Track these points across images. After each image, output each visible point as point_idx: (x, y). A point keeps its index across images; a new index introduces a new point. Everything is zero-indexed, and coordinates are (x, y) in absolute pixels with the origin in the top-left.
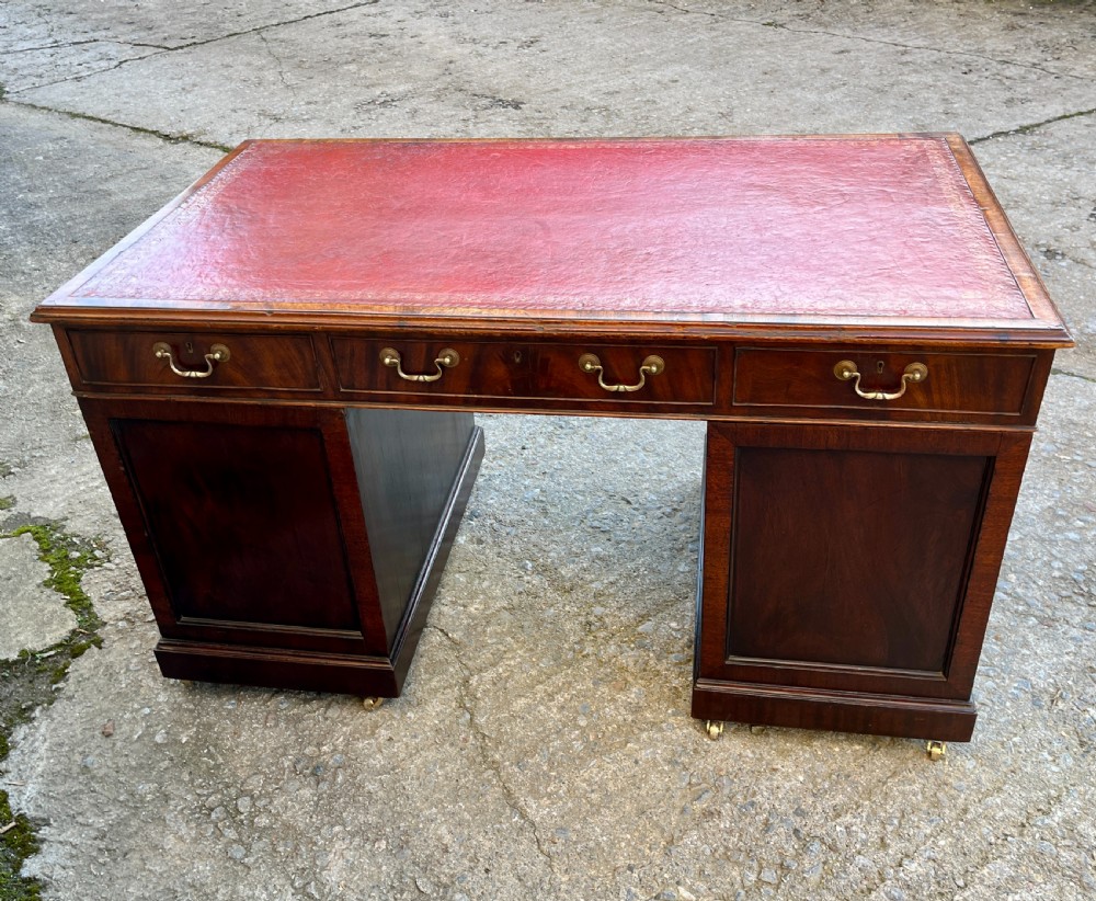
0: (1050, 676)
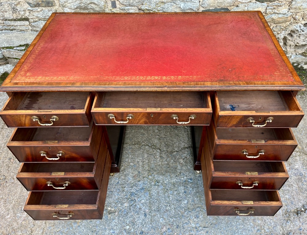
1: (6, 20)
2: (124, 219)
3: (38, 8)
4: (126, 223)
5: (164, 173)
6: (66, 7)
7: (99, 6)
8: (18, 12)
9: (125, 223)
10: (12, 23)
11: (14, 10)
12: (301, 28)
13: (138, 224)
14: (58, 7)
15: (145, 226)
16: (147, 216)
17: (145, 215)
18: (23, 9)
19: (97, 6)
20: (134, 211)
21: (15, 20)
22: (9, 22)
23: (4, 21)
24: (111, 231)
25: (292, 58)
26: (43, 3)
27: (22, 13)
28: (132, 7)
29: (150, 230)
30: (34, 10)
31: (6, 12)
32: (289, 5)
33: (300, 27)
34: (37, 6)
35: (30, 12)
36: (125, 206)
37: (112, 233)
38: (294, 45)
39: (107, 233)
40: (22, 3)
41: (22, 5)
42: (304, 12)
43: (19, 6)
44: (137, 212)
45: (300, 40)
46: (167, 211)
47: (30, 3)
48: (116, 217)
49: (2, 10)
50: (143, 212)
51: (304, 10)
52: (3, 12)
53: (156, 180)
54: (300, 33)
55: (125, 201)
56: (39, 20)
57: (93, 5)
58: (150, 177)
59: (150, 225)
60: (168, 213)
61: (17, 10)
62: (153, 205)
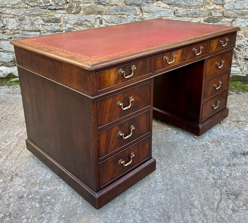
0: (15, 182)
1: (25, 31)
3: (49, 23)
6: (68, 23)
7: (91, 23)
8: (35, 25)
10: (28, 33)
11: (32, 24)
12: (246, 43)
14: (62, 23)
18: (38, 24)
19: (89, 23)
21: (31, 31)
22: (26, 32)
23: (23, 32)
25: (245, 69)
26: (53, 20)
27: (37, 26)
28: (114, 24)
30: (46, 25)
31: (26, 25)
32: (230, 25)
33: (244, 42)
34: (49, 21)
35: (43, 26)
38: (244, 58)
40: (39, 20)
41: (38, 21)
42: (244, 30)
43: (36, 21)
45: (247, 53)
47: (44, 20)
49: (24, 24)
51: (244, 29)
52: (24, 25)
54: (245, 47)
56: (48, 32)
57: (86, 22)
61: (34, 24)
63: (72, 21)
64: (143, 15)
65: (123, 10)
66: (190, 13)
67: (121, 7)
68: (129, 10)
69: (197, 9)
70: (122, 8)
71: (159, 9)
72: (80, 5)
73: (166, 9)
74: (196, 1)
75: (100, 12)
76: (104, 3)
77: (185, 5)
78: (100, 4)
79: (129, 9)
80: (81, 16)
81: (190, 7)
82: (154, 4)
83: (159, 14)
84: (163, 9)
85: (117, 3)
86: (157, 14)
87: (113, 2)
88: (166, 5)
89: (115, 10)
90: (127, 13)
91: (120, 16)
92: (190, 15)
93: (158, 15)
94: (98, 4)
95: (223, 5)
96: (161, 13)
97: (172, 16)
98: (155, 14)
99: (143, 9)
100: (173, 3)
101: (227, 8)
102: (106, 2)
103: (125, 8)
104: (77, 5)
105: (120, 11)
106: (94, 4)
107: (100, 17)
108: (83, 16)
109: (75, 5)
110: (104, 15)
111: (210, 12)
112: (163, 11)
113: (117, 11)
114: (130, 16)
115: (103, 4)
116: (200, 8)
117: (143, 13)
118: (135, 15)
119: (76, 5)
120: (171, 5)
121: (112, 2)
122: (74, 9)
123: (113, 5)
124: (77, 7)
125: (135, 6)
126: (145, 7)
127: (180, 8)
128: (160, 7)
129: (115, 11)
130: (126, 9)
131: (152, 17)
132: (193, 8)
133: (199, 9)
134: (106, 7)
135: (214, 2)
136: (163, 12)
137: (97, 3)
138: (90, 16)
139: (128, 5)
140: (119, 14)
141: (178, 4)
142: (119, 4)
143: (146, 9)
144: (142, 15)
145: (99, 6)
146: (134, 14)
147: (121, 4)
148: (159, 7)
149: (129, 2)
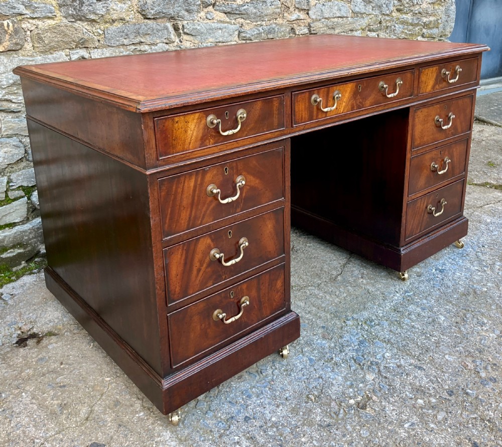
2: (398, 396)
4: (411, 398)
5: (362, 307)
9: (409, 400)
13: (427, 386)
15: (442, 381)
16: (425, 367)
17: (420, 368)
20: (394, 375)
24: (406, 426)
29: (456, 380)
36: (373, 380)
37: (411, 427)
39: (404, 434)
44: (402, 373)
46: (439, 344)
48: (383, 403)
50: (410, 367)
53: (364, 322)
55: (361, 374)
58: (350, 323)
59: (447, 375)
60: (443, 345)
62: (409, 350)
63: (4, 75)
64: (181, 42)
65: (139, 33)
66: (263, 31)
67: (135, 24)
68: (155, 31)
69: (272, 21)
70: (137, 26)
71: (213, 25)
72: (23, 26)
73: (226, 25)
74: (271, 5)
75: (83, 43)
76: (92, 17)
77: (255, 14)
78: (80, 20)
79: (153, 30)
80: (31, 59)
81: (261, 17)
82: (199, 15)
83: (212, 37)
84: (219, 25)
85: (123, 15)
86: (209, 37)
87: (115, 12)
88: (222, 16)
89: (121, 34)
90: (148, 39)
91: (133, 47)
92: (263, 35)
93: (211, 40)
94: (73, 20)
95: (308, 10)
96: (216, 34)
97: (235, 39)
98: (206, 37)
99: (181, 27)
100: (236, 10)
101: (314, 17)
102: (98, 12)
103: (143, 27)
104: (16, 25)
105: (134, 34)
106: (65, 20)
107: (85, 56)
108: (34, 56)
109: (11, 25)
110: (96, 48)
111: (291, 25)
112: (220, 29)
113: (127, 35)
114: (156, 47)
115: (88, 20)
116: (276, 19)
117: (181, 37)
118: (167, 43)
119: (13, 26)
120: (232, 15)
121: (112, 12)
122: (7, 37)
123: (114, 21)
124: (16, 31)
125: (166, 19)
126: (186, 22)
127: (246, 20)
128: (214, 21)
129: (122, 36)
130: (146, 29)
131: (200, 44)
132: (266, 20)
133: (275, 22)
134: (97, 26)
135: (297, 6)
136: (220, 31)
137: (72, 16)
138: (56, 57)
139: (149, 19)
140: (131, 43)
141: (244, 12)
142: (128, 18)
143: (188, 27)
144: (179, 42)
145: (78, 24)
146: (165, 41)
147: (131, 16)
148: (212, 21)
149: (152, 12)
